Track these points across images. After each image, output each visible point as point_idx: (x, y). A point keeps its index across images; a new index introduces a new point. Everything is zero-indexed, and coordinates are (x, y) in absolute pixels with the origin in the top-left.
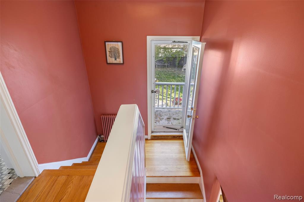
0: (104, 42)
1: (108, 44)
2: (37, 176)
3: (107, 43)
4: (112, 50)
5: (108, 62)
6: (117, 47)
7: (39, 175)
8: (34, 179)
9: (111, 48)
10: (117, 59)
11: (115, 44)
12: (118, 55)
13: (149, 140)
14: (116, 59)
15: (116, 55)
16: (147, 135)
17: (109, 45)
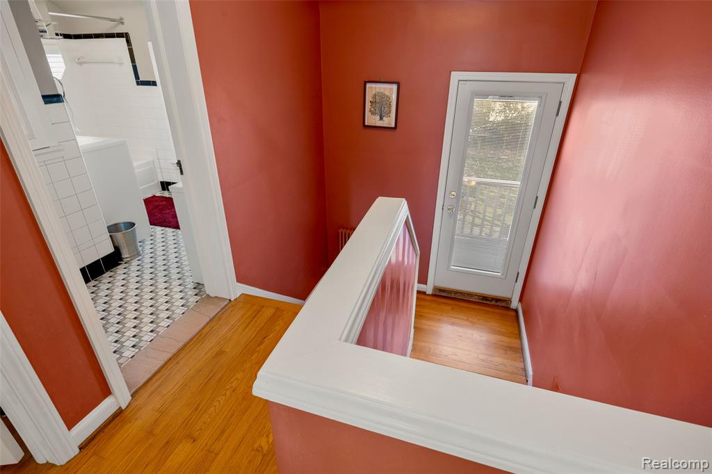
0: (363, 83)
1: (371, 87)
2: (232, 299)
3: (368, 85)
4: (378, 99)
5: (366, 124)
6: (387, 93)
7: (236, 300)
8: (228, 303)
9: (375, 95)
10: (384, 118)
11: (384, 88)
12: (386, 109)
13: (429, 295)
14: (381, 118)
15: (383, 109)
16: (426, 284)
17: (372, 89)
